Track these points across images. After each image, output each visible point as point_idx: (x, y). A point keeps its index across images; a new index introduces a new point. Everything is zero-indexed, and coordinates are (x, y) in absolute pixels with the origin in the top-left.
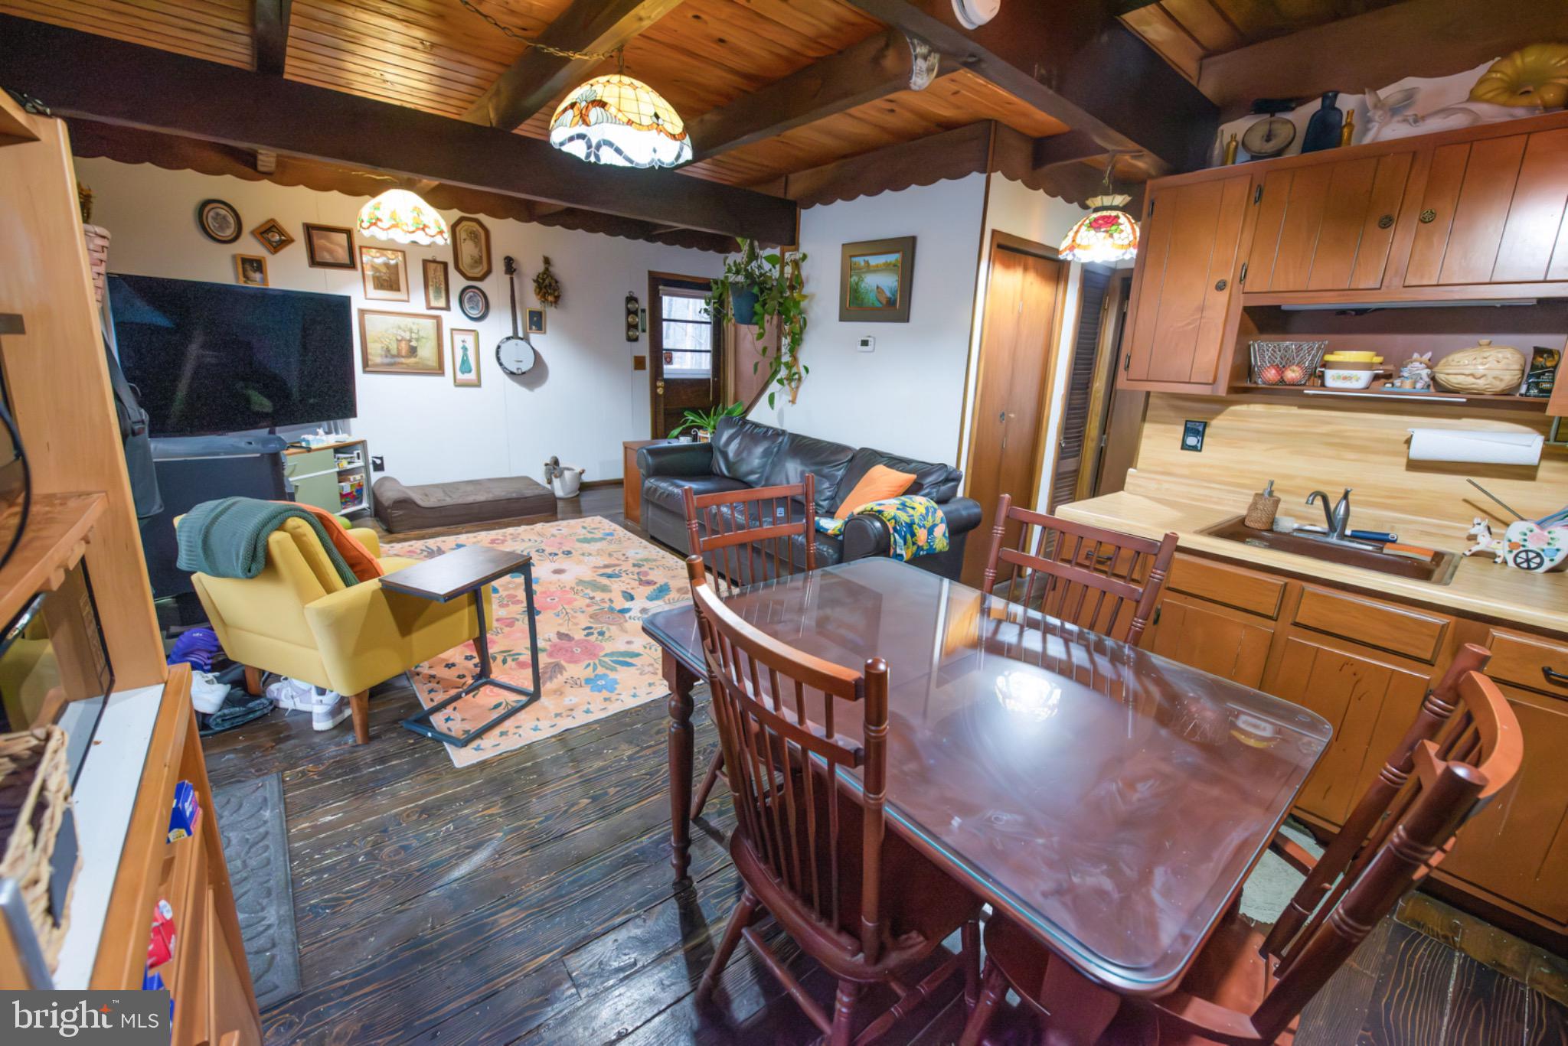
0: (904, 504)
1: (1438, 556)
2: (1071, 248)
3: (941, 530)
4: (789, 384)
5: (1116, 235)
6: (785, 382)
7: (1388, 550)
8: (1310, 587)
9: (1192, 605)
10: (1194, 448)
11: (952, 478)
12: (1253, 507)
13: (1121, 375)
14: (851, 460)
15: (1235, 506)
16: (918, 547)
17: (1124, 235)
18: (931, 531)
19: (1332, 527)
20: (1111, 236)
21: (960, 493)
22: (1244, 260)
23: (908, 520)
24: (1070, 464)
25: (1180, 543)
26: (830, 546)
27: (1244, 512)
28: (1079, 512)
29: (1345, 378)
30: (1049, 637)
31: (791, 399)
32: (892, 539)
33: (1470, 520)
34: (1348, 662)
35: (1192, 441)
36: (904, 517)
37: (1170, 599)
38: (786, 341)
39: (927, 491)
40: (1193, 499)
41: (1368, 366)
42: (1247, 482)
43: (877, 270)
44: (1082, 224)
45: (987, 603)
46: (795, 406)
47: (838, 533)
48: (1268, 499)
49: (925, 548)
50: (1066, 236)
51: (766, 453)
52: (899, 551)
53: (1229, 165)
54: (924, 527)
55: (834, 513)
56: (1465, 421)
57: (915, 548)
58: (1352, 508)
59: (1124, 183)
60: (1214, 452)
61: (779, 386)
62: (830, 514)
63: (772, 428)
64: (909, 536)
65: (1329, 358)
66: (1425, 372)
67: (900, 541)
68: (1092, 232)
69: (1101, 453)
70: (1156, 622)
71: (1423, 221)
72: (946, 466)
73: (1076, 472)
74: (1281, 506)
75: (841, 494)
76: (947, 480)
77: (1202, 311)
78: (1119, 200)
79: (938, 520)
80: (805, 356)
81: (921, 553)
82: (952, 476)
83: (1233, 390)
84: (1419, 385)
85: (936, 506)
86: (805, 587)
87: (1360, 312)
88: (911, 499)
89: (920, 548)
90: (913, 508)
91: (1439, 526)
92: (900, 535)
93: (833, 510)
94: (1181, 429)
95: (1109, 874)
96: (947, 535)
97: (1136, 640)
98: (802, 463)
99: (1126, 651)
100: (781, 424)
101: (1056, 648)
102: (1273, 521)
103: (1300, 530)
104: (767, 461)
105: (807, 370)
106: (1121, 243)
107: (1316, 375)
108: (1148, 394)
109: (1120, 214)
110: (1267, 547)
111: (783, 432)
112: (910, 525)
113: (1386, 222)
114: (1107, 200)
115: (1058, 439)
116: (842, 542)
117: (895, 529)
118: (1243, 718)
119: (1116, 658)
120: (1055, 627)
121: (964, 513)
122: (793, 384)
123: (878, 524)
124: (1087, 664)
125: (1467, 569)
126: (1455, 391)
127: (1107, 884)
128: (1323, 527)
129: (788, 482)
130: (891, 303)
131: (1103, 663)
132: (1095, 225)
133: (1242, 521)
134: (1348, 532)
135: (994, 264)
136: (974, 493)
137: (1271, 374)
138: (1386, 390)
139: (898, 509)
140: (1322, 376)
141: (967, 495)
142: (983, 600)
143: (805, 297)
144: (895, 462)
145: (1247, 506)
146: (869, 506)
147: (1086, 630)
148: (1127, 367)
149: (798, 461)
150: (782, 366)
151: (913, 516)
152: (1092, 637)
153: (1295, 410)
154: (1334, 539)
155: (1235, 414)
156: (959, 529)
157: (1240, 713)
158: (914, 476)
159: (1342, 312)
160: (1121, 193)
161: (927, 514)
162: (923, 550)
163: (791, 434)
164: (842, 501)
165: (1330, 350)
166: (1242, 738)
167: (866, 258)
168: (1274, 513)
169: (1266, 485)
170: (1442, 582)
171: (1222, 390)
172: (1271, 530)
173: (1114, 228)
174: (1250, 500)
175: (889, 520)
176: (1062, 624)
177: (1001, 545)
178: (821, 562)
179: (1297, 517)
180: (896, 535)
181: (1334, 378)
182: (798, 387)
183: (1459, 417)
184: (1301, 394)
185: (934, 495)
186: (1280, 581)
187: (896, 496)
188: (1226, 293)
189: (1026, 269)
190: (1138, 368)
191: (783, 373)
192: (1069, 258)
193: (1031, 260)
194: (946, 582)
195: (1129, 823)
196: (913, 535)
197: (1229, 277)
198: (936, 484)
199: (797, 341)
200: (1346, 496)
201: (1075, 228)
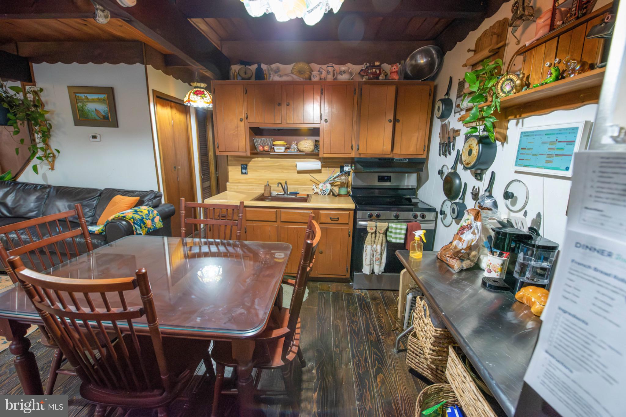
0: (136, 211)
1: (308, 195)
2: (189, 101)
3: (157, 219)
4: (47, 159)
5: (205, 98)
6: (43, 158)
7: (298, 196)
8: (282, 210)
9: (254, 224)
10: (246, 173)
11: (158, 196)
12: (265, 190)
13: (217, 150)
14: (100, 195)
15: (260, 190)
16: (148, 228)
17: (207, 98)
18: (153, 220)
19: (285, 193)
20: (203, 98)
21: (163, 201)
22: (246, 112)
23: (140, 217)
24: (207, 184)
25: (245, 204)
26: (98, 239)
27: (263, 192)
28: (214, 200)
29: (279, 149)
30: (211, 246)
31: (50, 167)
32: (134, 228)
33: (312, 185)
34: (295, 228)
35: (244, 171)
36: (137, 217)
37: (249, 224)
38: (38, 137)
39: (147, 203)
40: (248, 190)
41: (283, 145)
42: (262, 182)
43: (93, 101)
44: (191, 92)
45: (185, 241)
46: (54, 171)
47: (101, 231)
48: (268, 186)
49: (152, 228)
50: (186, 96)
51: (38, 199)
52: (139, 232)
53: (236, 80)
54: (149, 219)
55: (96, 223)
56: (306, 159)
57: (147, 229)
58: (288, 186)
59: (203, 79)
60: (251, 174)
61: (39, 161)
62: (94, 223)
63: (39, 185)
64: (142, 225)
65: (274, 143)
66: (296, 147)
67: (138, 228)
68: (195, 96)
69: (217, 178)
70: (246, 232)
71: (288, 105)
72: (153, 191)
73: (210, 187)
74: (272, 188)
75: (98, 212)
76: (155, 197)
77: (238, 128)
78: (203, 85)
79: (155, 215)
80: (54, 144)
81: (151, 231)
82: (158, 195)
83: (252, 154)
84: (295, 150)
85: (153, 209)
86: (89, 260)
87: (279, 130)
88: (139, 208)
89: (149, 229)
90: (142, 212)
91: (307, 188)
92: (138, 225)
93: (94, 222)
94: (240, 167)
95: (243, 308)
96: (161, 220)
97: (239, 238)
98: (68, 200)
99: (237, 243)
100: (47, 183)
101: (214, 249)
102: (271, 193)
103: (278, 195)
104: (41, 203)
105: (58, 152)
106: (206, 101)
107: (272, 148)
108: (227, 156)
109: (204, 90)
110: (270, 201)
111: (49, 186)
112: (142, 220)
113: (279, 105)
114: (199, 85)
115: (200, 175)
116: (105, 236)
117: (134, 223)
118: (276, 254)
119: (234, 246)
120: (212, 242)
121: (167, 210)
122: (50, 159)
123: (124, 223)
124: (225, 251)
125: (314, 198)
126: (302, 152)
127: (243, 311)
128: (283, 193)
129: (59, 211)
130: (106, 118)
131: (230, 249)
132: (196, 93)
133: (263, 195)
134: (289, 193)
135: (156, 104)
136: (170, 200)
137: (261, 148)
138: (289, 152)
139: (133, 214)
140: (274, 149)
141: (167, 202)
142: (183, 240)
143: (47, 112)
144: (125, 193)
145: (263, 190)
146: (117, 215)
147: (223, 240)
148: (218, 147)
149: (65, 200)
150: (39, 149)
151: (142, 215)
152: (225, 241)
153: (269, 159)
154: (286, 196)
155: (254, 161)
156: (166, 217)
157: (275, 253)
158: (139, 198)
159: (274, 130)
160: (203, 83)
161: (149, 213)
162: (151, 229)
163: (55, 187)
164: (100, 216)
165: (274, 141)
166: (277, 260)
167: (86, 95)
168: (270, 191)
169: (267, 183)
170: (309, 202)
171: (248, 154)
172: (271, 196)
173: (203, 95)
174: (264, 188)
175: (130, 220)
176: (215, 240)
177: (185, 218)
178: (95, 246)
179: (276, 191)
180: (136, 226)
181: (277, 149)
182: (54, 161)
183: (305, 158)
184: (269, 154)
185: (151, 204)
186: (275, 210)
187: (131, 208)
188: (243, 121)
189: (171, 107)
190: (222, 148)
191: (40, 153)
192: (189, 105)
193: (173, 104)
194: (165, 238)
195: (246, 292)
196: (144, 223)
197: (243, 117)
198: (150, 200)
199: (46, 136)
200: (286, 183)
201: (189, 93)
